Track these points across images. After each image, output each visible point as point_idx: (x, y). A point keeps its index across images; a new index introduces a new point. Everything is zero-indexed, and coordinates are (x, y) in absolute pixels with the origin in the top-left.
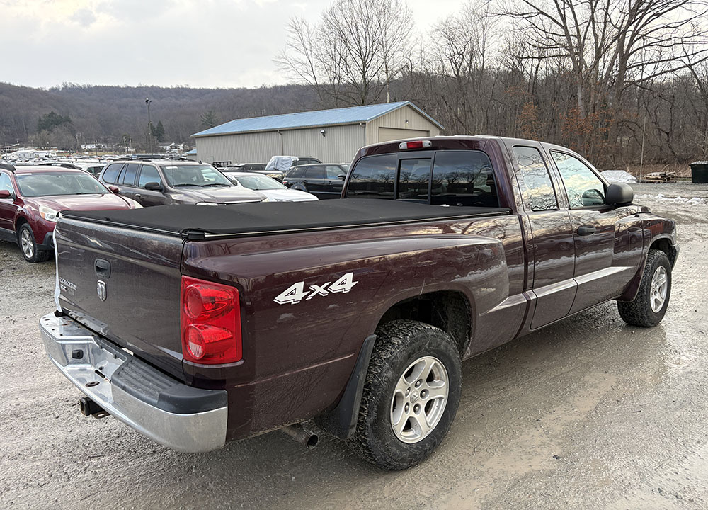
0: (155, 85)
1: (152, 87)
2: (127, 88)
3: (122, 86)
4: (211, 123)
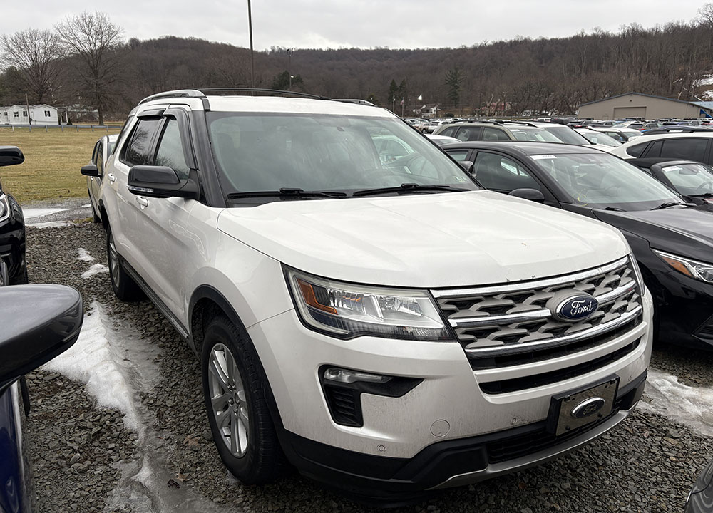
0: (355, 48)
1: (352, 49)
2: (329, 51)
3: (324, 49)
4: (456, 82)
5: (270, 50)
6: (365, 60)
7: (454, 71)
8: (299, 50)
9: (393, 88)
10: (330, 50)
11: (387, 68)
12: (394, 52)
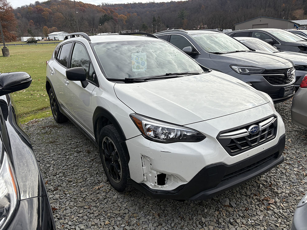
4: (183, 17)
5: (101, 5)
6: (144, 8)
7: (182, 11)
8: (115, 4)
9: (154, 20)
10: (129, 4)
11: (154, 11)
12: (157, 3)
